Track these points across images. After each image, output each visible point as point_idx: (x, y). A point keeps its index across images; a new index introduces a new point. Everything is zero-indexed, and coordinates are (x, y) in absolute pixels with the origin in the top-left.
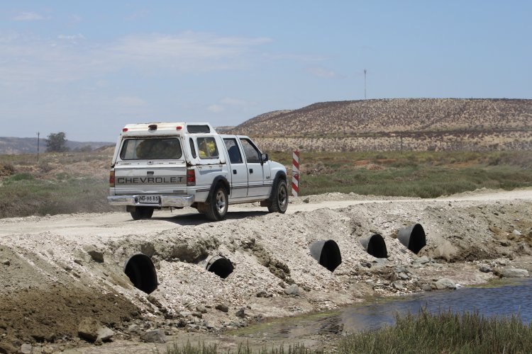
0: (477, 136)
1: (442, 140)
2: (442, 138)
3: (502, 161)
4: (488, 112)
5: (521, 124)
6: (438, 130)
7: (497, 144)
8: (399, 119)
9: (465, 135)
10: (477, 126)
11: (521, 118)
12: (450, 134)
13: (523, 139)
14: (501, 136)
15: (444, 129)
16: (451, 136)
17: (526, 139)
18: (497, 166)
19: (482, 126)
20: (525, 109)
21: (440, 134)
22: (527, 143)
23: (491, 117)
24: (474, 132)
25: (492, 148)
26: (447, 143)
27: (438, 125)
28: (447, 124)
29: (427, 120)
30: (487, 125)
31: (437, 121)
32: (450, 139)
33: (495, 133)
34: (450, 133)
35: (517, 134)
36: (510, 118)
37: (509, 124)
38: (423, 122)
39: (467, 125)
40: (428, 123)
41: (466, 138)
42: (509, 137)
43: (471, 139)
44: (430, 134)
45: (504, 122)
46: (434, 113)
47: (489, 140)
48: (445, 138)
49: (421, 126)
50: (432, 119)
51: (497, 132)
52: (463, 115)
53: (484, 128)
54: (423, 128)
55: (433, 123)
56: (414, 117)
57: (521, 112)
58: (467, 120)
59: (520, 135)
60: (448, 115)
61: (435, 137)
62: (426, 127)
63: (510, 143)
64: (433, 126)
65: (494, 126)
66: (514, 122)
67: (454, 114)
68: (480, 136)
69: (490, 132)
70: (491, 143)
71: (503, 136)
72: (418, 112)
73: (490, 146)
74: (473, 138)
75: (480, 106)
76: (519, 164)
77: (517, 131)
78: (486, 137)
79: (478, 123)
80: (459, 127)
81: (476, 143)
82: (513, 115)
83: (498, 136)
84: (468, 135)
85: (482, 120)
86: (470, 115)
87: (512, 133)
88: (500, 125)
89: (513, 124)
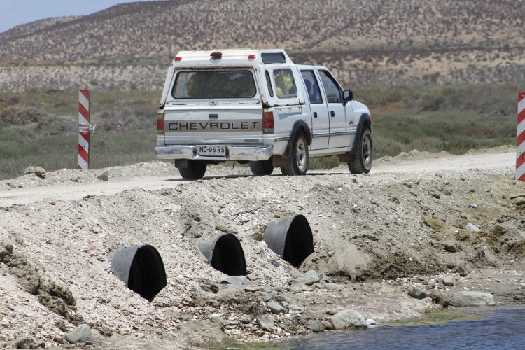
0: (402, 59)
1: (341, 67)
2: (341, 64)
3: (446, 102)
4: (421, 17)
5: (480, 38)
6: (334, 50)
7: (438, 74)
8: (265, 32)
9: (381, 59)
10: (402, 42)
11: (479, 27)
12: (355, 57)
13: (483, 63)
14: (444, 59)
15: (344, 48)
16: (357, 61)
17: (488, 63)
18: (438, 112)
19: (411, 42)
20: (485, 11)
22: (490, 70)
23: (427, 26)
24: (396, 53)
25: (429, 81)
26: (350, 72)
27: (333, 42)
28: (349, 39)
29: (314, 33)
30: (419, 39)
31: (332, 35)
32: (355, 66)
33: (433, 54)
34: (355, 54)
35: (472, 56)
36: (459, 27)
37: (459, 37)
38: (307, 36)
39: (384, 40)
40: (316, 37)
41: (383, 63)
42: (459, 60)
43: (392, 66)
44: (319, 57)
45: (450, 34)
46: (327, 20)
47: (423, 65)
48: (347, 64)
49: (303, 43)
50: (323, 31)
51: (436, 52)
52: (378, 24)
53: (414, 45)
54: (307, 46)
55: (324, 38)
56: (292, 28)
57: (479, 15)
58: (383, 32)
59: (478, 57)
60: (352, 23)
61: (329, 62)
62: (313, 44)
63: (461, 71)
64: (325, 44)
65: (433, 43)
66: (468, 33)
67: (362, 22)
68: (407, 59)
69: (423, 52)
70: (425, 72)
71: (448, 58)
72: (298, 19)
73: (426, 77)
74: (395, 63)
76: (475, 109)
77: (472, 50)
78: (417, 61)
79: (403, 37)
80: (372, 43)
81: (401, 72)
82: (466, 21)
83: (438, 59)
84: (386, 59)
85: (410, 31)
86: (389, 23)
87: (463, 53)
88: (441, 40)
89: (465, 38)
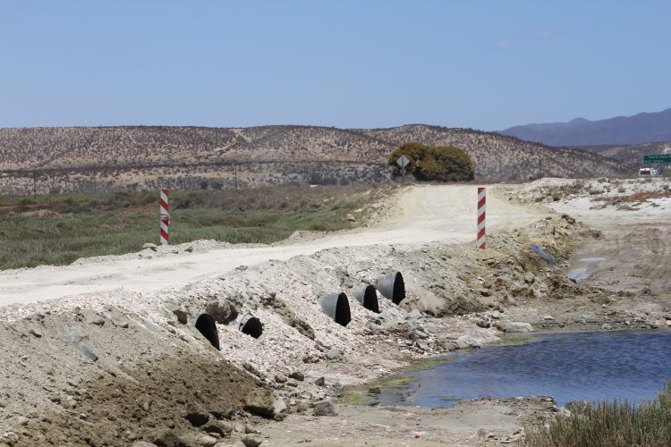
0: (111, 174)
1: (67, 180)
2: (67, 177)
3: (193, 202)
4: (121, 143)
5: (164, 158)
6: (60, 167)
7: (137, 184)
8: (10, 154)
9: (95, 174)
10: (109, 161)
11: (164, 150)
12: (77, 173)
13: (168, 176)
14: (140, 173)
15: (67, 166)
16: (79, 175)
17: (172, 175)
19: (115, 161)
20: (167, 139)
21: (64, 172)
22: (174, 181)
23: (126, 150)
24: (107, 169)
25: (131, 188)
26: (74, 183)
27: (60, 161)
28: (70, 159)
29: (45, 155)
30: (121, 159)
31: (58, 156)
32: (77, 179)
33: (133, 170)
34: (77, 170)
35: (161, 171)
36: (150, 150)
37: (149, 157)
38: (40, 157)
39: (95, 160)
40: (46, 158)
41: (97, 177)
42: (151, 174)
43: (104, 179)
44: (51, 172)
45: (143, 156)
46: (54, 146)
47: (126, 178)
48: (71, 177)
49: (38, 162)
50: (52, 153)
51: (135, 168)
52: (91, 148)
53: (118, 163)
54: (41, 165)
55: (53, 159)
56: (29, 151)
57: (163, 142)
58: (95, 154)
59: (165, 172)
60: (72, 149)
61: (58, 176)
62: (45, 163)
63: (153, 181)
64: (53, 163)
65: (130, 161)
66: (155, 154)
67: (79, 147)
68: (115, 173)
69: (126, 168)
70: (128, 183)
71: (144, 173)
72: (34, 145)
73: (128, 186)
74: (106, 176)
75: (112, 135)
77: (160, 166)
78: (123, 175)
79: (109, 158)
80: (86, 163)
81: (110, 183)
82: (154, 146)
83: (137, 173)
84: (99, 173)
85: (114, 153)
86: (99, 147)
87: (154, 169)
88: (137, 160)
89: (154, 158)
